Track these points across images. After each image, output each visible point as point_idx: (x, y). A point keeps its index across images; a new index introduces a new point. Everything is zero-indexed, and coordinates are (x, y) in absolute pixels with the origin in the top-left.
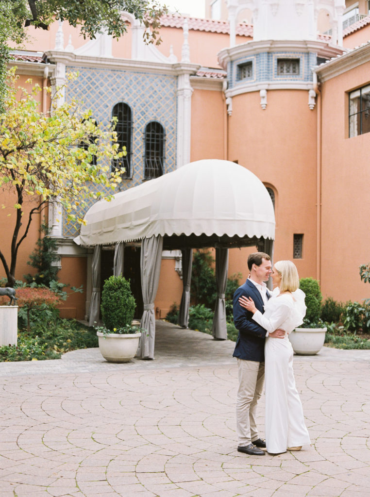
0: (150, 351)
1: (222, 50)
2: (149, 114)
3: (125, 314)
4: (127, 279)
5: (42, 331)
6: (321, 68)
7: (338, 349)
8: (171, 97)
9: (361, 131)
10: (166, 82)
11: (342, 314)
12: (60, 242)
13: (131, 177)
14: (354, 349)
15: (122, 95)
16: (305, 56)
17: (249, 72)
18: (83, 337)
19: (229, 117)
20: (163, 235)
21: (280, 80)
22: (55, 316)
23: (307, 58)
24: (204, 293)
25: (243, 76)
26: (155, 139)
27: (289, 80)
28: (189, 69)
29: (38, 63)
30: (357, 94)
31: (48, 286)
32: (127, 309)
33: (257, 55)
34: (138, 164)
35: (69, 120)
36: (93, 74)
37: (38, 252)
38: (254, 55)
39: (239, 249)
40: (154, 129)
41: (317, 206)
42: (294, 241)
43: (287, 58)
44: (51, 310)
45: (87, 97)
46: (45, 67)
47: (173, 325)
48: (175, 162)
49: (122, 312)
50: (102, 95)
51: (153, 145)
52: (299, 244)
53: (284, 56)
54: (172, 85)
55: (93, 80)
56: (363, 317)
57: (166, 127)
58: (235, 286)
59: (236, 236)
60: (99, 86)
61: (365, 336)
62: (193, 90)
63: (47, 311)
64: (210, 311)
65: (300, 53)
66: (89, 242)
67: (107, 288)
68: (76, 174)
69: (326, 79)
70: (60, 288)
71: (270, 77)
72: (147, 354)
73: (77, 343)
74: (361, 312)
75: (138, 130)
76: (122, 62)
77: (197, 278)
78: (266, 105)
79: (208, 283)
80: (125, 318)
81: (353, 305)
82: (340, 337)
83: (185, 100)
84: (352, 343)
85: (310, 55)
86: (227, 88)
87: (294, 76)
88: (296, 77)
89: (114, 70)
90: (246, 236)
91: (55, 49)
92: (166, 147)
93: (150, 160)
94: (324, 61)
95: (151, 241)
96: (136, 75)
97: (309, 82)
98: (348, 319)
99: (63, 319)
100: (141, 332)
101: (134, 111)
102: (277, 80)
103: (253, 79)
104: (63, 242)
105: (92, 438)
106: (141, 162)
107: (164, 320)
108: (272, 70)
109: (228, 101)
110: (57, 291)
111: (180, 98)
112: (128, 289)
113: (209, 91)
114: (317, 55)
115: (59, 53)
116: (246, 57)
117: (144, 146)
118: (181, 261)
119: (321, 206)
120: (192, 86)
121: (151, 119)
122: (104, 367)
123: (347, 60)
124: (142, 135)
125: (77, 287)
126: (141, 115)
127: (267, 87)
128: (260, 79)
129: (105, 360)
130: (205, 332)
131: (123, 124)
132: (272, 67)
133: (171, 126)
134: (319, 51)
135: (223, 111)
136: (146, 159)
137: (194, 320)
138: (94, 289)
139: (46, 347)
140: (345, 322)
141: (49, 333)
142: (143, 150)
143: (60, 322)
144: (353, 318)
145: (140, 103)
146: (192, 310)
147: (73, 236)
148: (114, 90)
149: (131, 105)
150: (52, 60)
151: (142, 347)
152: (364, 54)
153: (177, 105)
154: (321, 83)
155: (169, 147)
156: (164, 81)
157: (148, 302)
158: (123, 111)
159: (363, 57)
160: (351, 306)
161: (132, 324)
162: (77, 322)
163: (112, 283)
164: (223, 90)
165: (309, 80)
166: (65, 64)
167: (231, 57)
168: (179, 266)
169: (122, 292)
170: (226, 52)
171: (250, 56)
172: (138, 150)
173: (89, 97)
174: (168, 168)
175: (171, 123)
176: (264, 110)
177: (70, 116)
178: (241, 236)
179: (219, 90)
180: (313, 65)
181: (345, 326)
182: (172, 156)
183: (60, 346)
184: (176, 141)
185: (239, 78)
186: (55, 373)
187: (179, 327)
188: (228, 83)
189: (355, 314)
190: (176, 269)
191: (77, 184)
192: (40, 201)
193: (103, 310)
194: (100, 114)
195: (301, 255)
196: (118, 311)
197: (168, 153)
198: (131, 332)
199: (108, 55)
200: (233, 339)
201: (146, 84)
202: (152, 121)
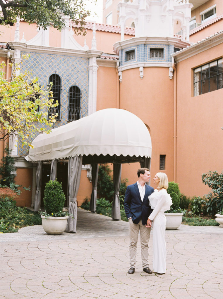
0: (74, 227)
1: (116, 43)
2: (71, 81)
3: (59, 204)
4: (60, 182)
5: (5, 214)
6: (177, 54)
7: (190, 226)
8: (85, 71)
9: (201, 92)
10: (82, 61)
11: (190, 204)
12: (16, 159)
13: (60, 120)
14: (200, 225)
15: (55, 69)
16: (167, 47)
17: (132, 56)
18: (32, 218)
19: (120, 84)
20: (82, 155)
21: (152, 61)
22: (13, 205)
23: (168, 48)
24: (105, 191)
25: (129, 59)
26: (75, 96)
27: (157, 61)
28: (96, 54)
29: (4, 49)
30: (199, 70)
31: (9, 186)
32: (60, 201)
33: (138, 46)
34: (64, 112)
35: (23, 84)
36: (37, 57)
37: (2, 165)
38: (136, 46)
39: (128, 164)
40: (75, 90)
41: (174, 138)
42: (160, 159)
43: (156, 48)
44: (11, 201)
45: (34, 70)
46: (8, 52)
47: (86, 211)
48: (87, 110)
49: (57, 203)
50: (43, 69)
51: (74, 100)
52: (163, 161)
53: (154, 47)
54: (85, 63)
55: (37, 60)
56: (203, 205)
57: (82, 89)
58: (124, 187)
59: (128, 156)
60: (41, 64)
61: (205, 217)
62: (98, 67)
63: (9, 202)
64: (108, 202)
65: (164, 45)
66: (34, 159)
67: (47, 188)
68: (27, 117)
69: (180, 61)
70: (16, 188)
71: (146, 59)
72: (71, 229)
73: (28, 222)
74: (202, 203)
75: (65, 91)
76: (55, 50)
77: (101, 182)
78: (143, 76)
79: (107, 185)
80: (59, 207)
81: (197, 198)
82: (190, 218)
83: (94, 72)
84: (198, 222)
85: (170, 46)
86: (119, 66)
87: (160, 59)
88: (161, 59)
89: (50, 54)
90: (134, 156)
91: (15, 41)
92: (82, 101)
93: (72, 109)
94: (178, 50)
95: (75, 159)
96: (63, 57)
97: (169, 63)
98: (195, 207)
99: (18, 207)
100: (68, 216)
101: (62, 79)
102: (150, 61)
103: (135, 61)
104: (18, 159)
105: (42, 285)
106: (66, 110)
107: (80, 208)
108: (147, 55)
109: (120, 74)
110: (14, 189)
111: (90, 72)
112: (60, 189)
113: (108, 67)
114: (174, 47)
115: (17, 44)
116: (131, 47)
117: (68, 100)
118: (90, 171)
119: (176, 138)
120: (98, 64)
121: (73, 84)
122: (45, 238)
123: (193, 49)
124: (67, 94)
125: (27, 187)
126: (66, 82)
127: (143, 65)
128: (140, 60)
129: (46, 233)
130: (106, 215)
131: (55, 87)
132: (147, 53)
133: (85, 89)
134: (175, 44)
135: (117, 80)
136: (70, 109)
137: (99, 208)
138: (38, 188)
139: (8, 225)
140: (193, 209)
141: (10, 216)
142: (68, 103)
143: (17, 209)
144: (197, 206)
145: (66, 74)
146: (98, 201)
147: (24, 155)
148: (50, 66)
149: (60, 75)
150: (13, 48)
151: (69, 225)
152: (203, 46)
153: (88, 76)
154: (177, 63)
155: (83, 102)
156: (80, 61)
157: (73, 197)
158: (55, 79)
159: (203, 47)
160: (196, 199)
161: (63, 210)
162: (27, 209)
163: (51, 185)
164: (117, 67)
165: (169, 61)
166: (20, 50)
167: (121, 47)
168: (89, 174)
169: (57, 190)
170: (119, 44)
171: (133, 47)
172: (65, 103)
173: (35, 71)
174: (83, 114)
175: (85, 87)
176: (142, 79)
177: (24, 81)
178: (131, 155)
179: (114, 67)
180: (172, 52)
181: (192, 211)
182: (85, 107)
183: (17, 224)
184: (88, 98)
185: (127, 60)
186: (15, 241)
187: (90, 212)
188: (120, 63)
189: (199, 204)
190: (87, 176)
191: (28, 123)
192: (4, 134)
193: (45, 201)
194: (41, 81)
195: (164, 168)
196: (54, 202)
197: (83, 105)
198: (63, 216)
199: (47, 45)
200: (124, 219)
201: (70, 63)
202: (73, 85)
